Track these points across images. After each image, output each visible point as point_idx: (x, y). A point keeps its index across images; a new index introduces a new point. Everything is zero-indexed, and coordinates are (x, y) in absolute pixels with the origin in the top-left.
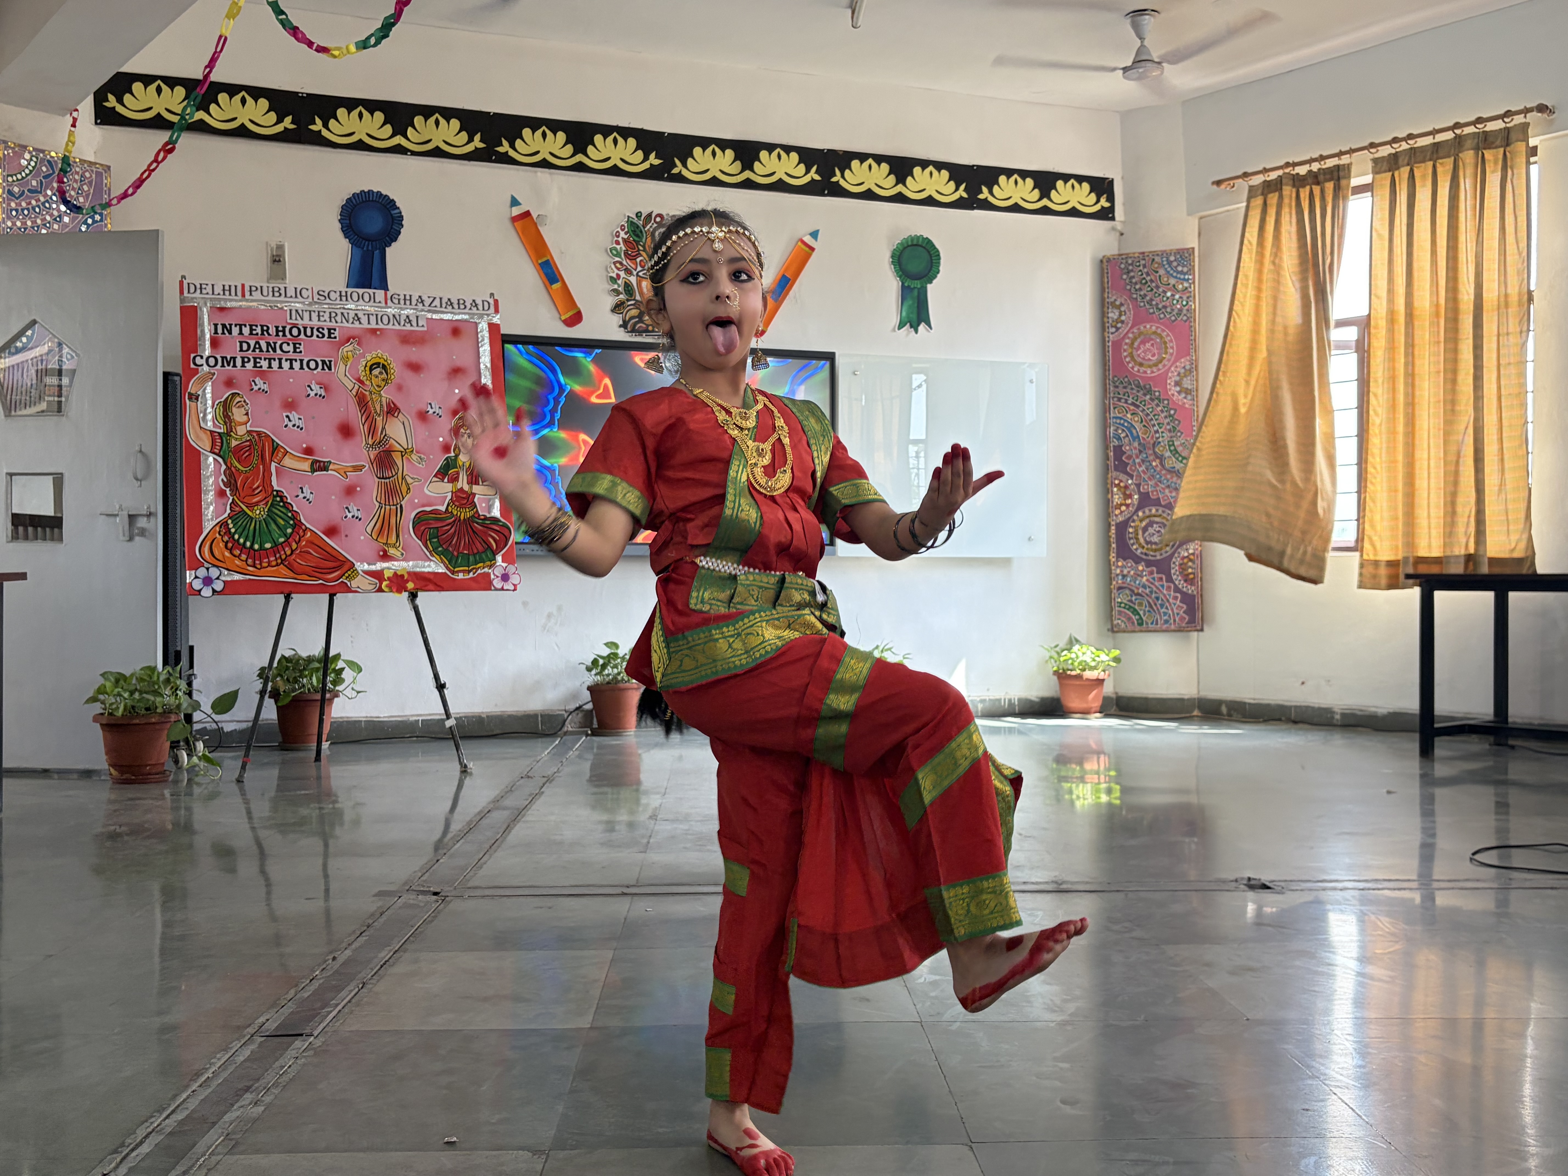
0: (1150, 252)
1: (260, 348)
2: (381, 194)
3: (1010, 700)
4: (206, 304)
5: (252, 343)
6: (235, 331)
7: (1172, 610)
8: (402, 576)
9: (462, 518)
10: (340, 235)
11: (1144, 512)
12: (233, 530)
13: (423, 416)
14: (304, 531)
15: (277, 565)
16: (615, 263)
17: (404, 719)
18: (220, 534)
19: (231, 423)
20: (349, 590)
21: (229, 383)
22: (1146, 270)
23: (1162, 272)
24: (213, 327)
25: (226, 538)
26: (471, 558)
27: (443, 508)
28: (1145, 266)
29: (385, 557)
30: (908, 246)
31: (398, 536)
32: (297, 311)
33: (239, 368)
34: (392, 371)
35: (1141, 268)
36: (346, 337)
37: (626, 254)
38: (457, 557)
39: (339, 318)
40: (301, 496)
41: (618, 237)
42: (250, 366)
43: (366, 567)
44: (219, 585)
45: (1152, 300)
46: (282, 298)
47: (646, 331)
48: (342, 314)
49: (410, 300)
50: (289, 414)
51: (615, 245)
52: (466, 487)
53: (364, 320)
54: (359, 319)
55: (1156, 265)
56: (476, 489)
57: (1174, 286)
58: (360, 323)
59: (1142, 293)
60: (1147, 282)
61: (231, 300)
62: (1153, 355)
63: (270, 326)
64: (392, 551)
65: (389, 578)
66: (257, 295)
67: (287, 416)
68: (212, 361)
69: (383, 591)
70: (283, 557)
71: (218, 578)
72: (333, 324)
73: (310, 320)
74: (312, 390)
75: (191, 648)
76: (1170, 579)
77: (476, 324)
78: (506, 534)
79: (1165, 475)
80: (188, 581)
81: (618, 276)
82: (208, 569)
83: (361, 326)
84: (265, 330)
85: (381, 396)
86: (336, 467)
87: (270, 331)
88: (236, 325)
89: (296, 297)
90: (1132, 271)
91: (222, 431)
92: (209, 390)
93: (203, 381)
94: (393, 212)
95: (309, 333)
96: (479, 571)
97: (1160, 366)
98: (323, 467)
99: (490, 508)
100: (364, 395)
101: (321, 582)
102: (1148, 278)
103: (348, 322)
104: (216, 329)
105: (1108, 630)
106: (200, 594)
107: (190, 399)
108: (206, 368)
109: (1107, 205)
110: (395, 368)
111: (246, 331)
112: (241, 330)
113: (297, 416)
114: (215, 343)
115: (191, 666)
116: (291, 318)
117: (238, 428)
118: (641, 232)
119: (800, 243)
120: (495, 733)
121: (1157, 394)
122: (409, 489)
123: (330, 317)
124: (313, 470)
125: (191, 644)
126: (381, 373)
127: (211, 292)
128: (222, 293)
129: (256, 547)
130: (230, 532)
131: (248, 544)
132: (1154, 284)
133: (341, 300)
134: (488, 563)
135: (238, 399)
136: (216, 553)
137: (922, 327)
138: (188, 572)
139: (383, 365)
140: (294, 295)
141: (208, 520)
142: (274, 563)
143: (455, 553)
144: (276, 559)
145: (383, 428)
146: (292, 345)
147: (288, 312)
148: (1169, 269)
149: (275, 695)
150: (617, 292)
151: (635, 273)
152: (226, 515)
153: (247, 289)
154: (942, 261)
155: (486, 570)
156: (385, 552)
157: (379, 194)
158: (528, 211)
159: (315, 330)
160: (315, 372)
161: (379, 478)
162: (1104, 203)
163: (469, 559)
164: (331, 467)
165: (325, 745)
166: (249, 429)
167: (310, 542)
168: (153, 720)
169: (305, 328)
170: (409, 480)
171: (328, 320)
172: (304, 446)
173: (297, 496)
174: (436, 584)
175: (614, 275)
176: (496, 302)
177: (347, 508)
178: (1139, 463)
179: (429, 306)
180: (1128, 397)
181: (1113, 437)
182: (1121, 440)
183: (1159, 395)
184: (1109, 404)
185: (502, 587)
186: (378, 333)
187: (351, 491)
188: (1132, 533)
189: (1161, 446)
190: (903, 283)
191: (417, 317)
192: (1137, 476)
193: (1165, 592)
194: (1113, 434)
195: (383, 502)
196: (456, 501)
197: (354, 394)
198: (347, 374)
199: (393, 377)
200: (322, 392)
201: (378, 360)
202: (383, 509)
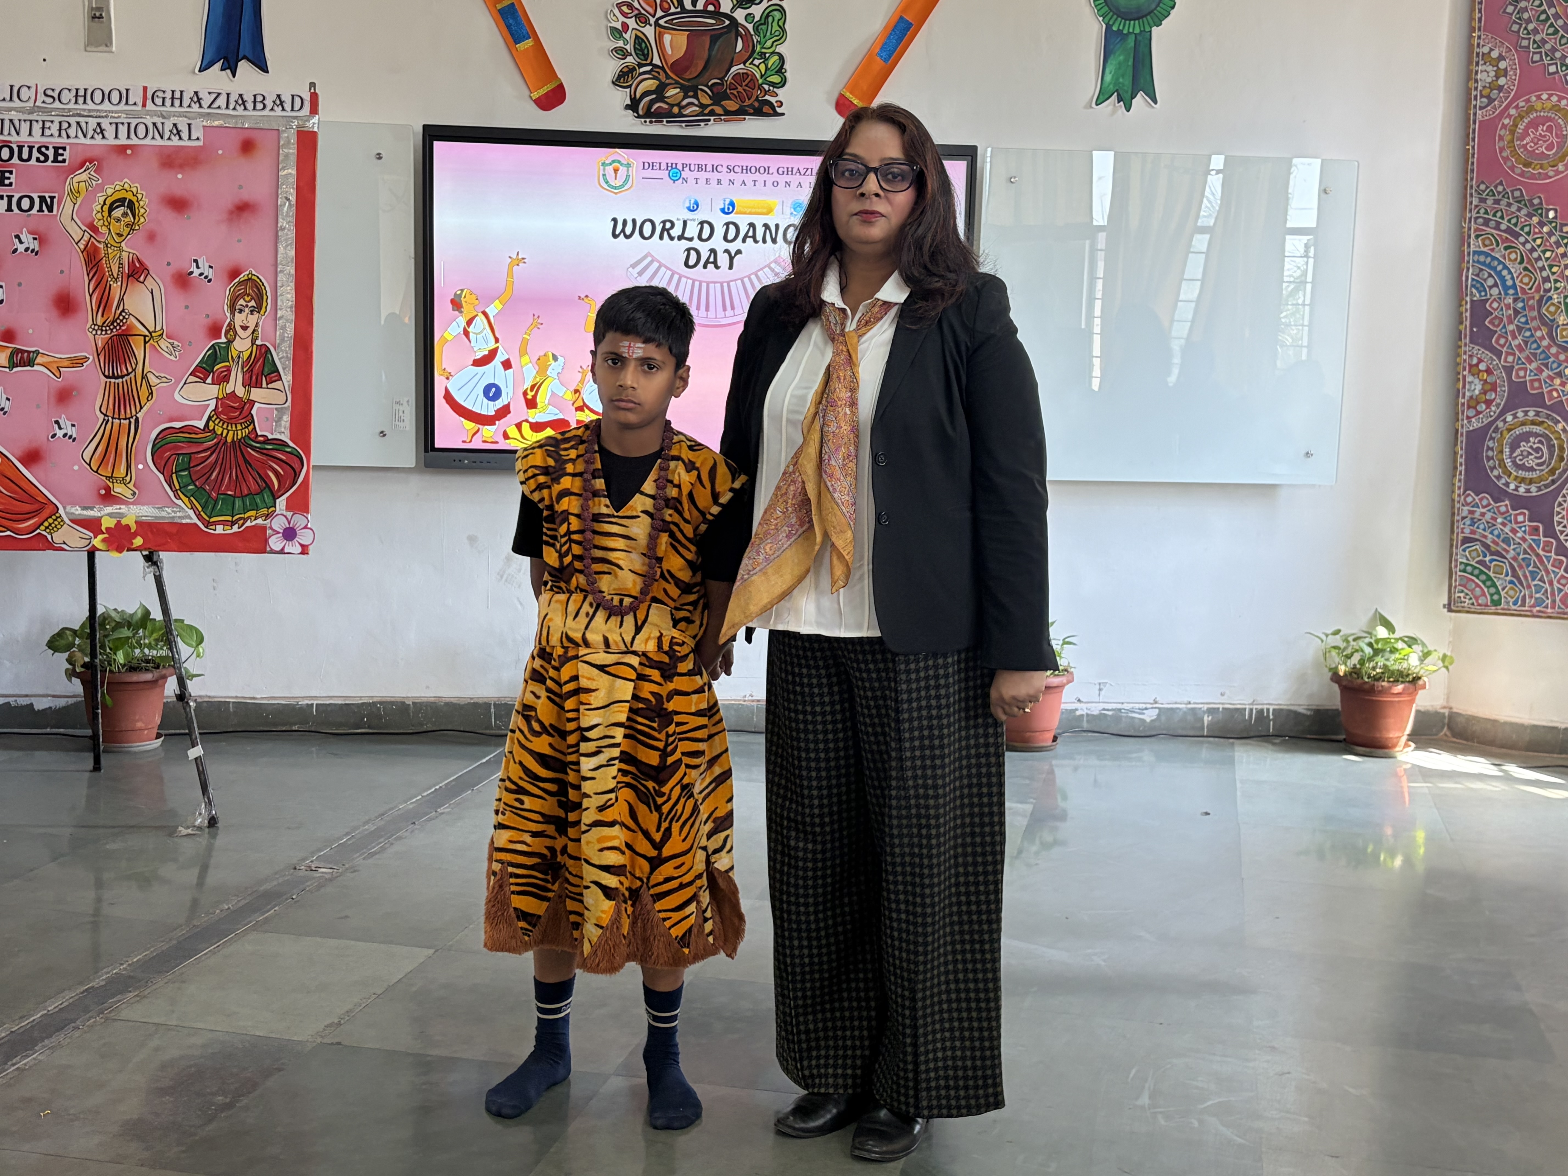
3: (1260, 712)
7: (1551, 583)
8: (131, 527)
9: (229, 439)
11: (1515, 416)
13: (182, 279)
16: (621, 6)
26: (239, 503)
27: (201, 424)
29: (108, 497)
31: (128, 466)
32: (11, 121)
34: (142, 211)
38: (216, 501)
39: (72, 131)
43: (76, 512)
45: (1554, 50)
47: (669, 115)
48: (78, 123)
49: (181, 99)
52: (241, 392)
53: (110, 132)
54: (102, 132)
56: (255, 394)
58: (104, 137)
59: (1538, 38)
60: (1548, 18)
62: (1550, 147)
64: (117, 489)
65: (108, 529)
72: (63, 141)
73: (30, 135)
74: (21, 242)
76: (1550, 532)
77: (279, 134)
78: (296, 466)
81: (625, 26)
83: (105, 142)
85: (121, 250)
86: (45, 360)
95: (26, 156)
96: (249, 523)
97: (1560, 167)
98: (26, 359)
99: (273, 425)
100: (96, 249)
101: (8, 533)
103: (85, 136)
110: (145, 205)
122: (152, 393)
123: (59, 130)
124: (12, 365)
126: (125, 214)
133: (77, 102)
134: (264, 511)
137: (1138, 101)
139: (130, 201)
143: (214, 494)
145: (121, 300)
150: (623, 53)
151: (652, 21)
155: (260, 521)
156: (108, 489)
159: (35, 151)
160: (28, 214)
161: (108, 377)
163: (234, 503)
164: (38, 360)
169: (21, 148)
170: (153, 380)
171: (56, 134)
174: (183, 541)
175: (619, 26)
176: (314, 97)
177: (57, 422)
178: (1513, 332)
179: (209, 107)
180: (1502, 217)
181: (1473, 286)
182: (1485, 290)
183: (1555, 217)
184: (1470, 229)
185: (283, 549)
186: (129, 152)
187: (64, 396)
188: (1492, 449)
189: (1553, 304)
190: (1109, 27)
191: (189, 125)
192: (1508, 354)
193: (1541, 552)
194: (1473, 279)
195: (110, 413)
196: (222, 413)
197: (82, 247)
198: (75, 217)
199: (142, 220)
200: (35, 245)
201: (122, 195)
202: (109, 425)
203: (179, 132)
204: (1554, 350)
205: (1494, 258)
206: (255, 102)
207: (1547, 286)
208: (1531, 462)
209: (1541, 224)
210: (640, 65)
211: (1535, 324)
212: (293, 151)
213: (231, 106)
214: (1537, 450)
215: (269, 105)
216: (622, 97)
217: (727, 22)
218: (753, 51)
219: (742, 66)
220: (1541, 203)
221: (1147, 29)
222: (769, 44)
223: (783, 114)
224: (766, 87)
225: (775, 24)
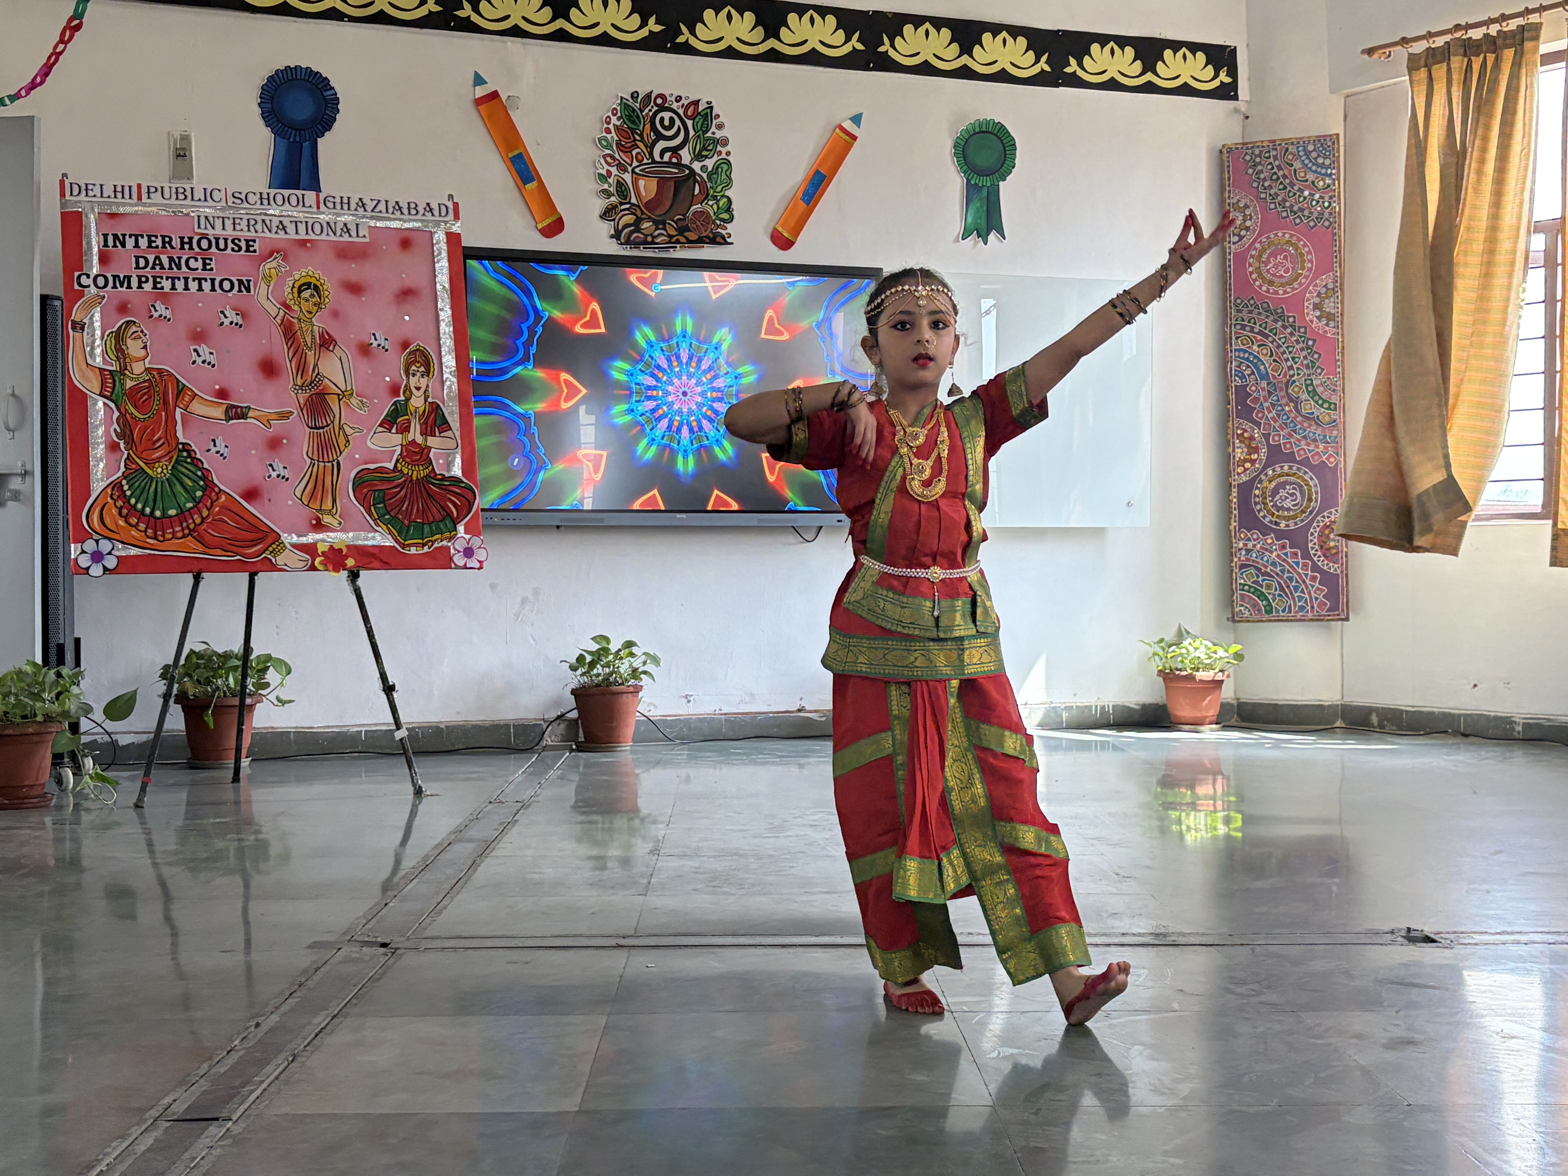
0: (1283, 140)
1: (161, 264)
2: (312, 71)
3: (1103, 707)
4: (93, 210)
5: (151, 258)
6: (130, 243)
7: (1309, 593)
8: (340, 550)
9: (414, 478)
10: (261, 123)
11: (1274, 470)
12: (128, 493)
13: (365, 350)
14: (217, 494)
15: (184, 537)
16: (604, 157)
17: (344, 730)
18: (112, 498)
19: (125, 359)
20: (274, 568)
21: (123, 308)
22: (1277, 163)
23: (1297, 165)
24: (102, 238)
25: (120, 503)
26: (426, 529)
27: (391, 466)
28: (1275, 157)
29: (319, 526)
30: (976, 133)
31: (334, 501)
32: (206, 217)
33: (135, 289)
34: (326, 293)
35: (1272, 160)
36: (268, 251)
37: (619, 144)
38: (409, 527)
39: (259, 227)
40: (214, 450)
41: (609, 123)
42: (148, 287)
43: (295, 539)
44: (111, 562)
45: (1284, 201)
46: (188, 202)
47: (645, 242)
48: (263, 221)
49: (349, 203)
50: (197, 347)
51: (604, 134)
52: (419, 439)
53: (291, 228)
54: (284, 228)
55: (1290, 157)
56: (432, 441)
57: (1313, 182)
58: (286, 233)
59: (1272, 192)
60: (1278, 178)
61: (125, 204)
62: (1286, 271)
63: (173, 237)
64: (326, 519)
65: (323, 553)
66: (156, 198)
67: (195, 350)
68: (101, 281)
69: (316, 569)
70: (192, 526)
71: (110, 553)
72: (252, 234)
73: (224, 229)
74: (226, 317)
75: (77, 641)
76: (1306, 555)
77: (431, 234)
78: (470, 498)
79: (1301, 423)
80: (72, 557)
81: (609, 173)
82: (97, 541)
83: (287, 236)
84: (167, 241)
85: (313, 325)
86: (256, 413)
87: (173, 243)
88: (130, 236)
89: (205, 200)
90: (1260, 163)
91: (114, 368)
92: (97, 317)
93: (91, 306)
94: (325, 94)
95: (222, 246)
96: (436, 545)
97: (1295, 285)
98: (239, 413)
99: (449, 465)
100: (292, 324)
101: (238, 557)
102: (1280, 173)
103: (270, 231)
104: (106, 241)
105: (1228, 619)
106: (88, 574)
107: (74, 328)
108: (93, 290)
109: (1228, 80)
110: (330, 288)
111: (143, 242)
112: (137, 241)
113: (207, 350)
114: (104, 259)
115: (78, 663)
116: (199, 227)
117: (134, 365)
118: (638, 117)
119: (837, 130)
120: (456, 747)
121: (1291, 320)
122: (348, 441)
123: (248, 226)
124: (229, 418)
125: (76, 636)
126: (312, 296)
127: (99, 195)
128: (113, 195)
129: (158, 513)
130: (125, 496)
131: (148, 510)
132: (1287, 181)
133: (262, 204)
134: (447, 535)
135: (134, 329)
136: (108, 521)
137: (993, 237)
138: (72, 545)
139: (315, 285)
140: (203, 199)
141: (98, 480)
142: (180, 534)
143: (406, 522)
144: (183, 530)
145: (315, 365)
146: (200, 261)
147: (196, 219)
148: (1307, 162)
149: (182, 699)
150: (607, 193)
151: (630, 169)
152: (120, 474)
153: (144, 190)
154: (1018, 153)
155: (445, 543)
156: (318, 520)
157: (309, 71)
158: (496, 92)
159: (229, 242)
160: (230, 294)
161: (311, 428)
162: (1224, 77)
163: (423, 528)
164: (251, 414)
165: (245, 762)
166: (147, 366)
167: (223, 508)
168: (31, 730)
169: (217, 240)
170: (348, 431)
171: (246, 229)
172: (217, 387)
173: (209, 450)
174: (382, 561)
175: (604, 172)
176: (456, 205)
177: (271, 465)
178: (1268, 408)
179: (372, 211)
180: (1255, 323)
181: (1236, 375)
182: (1245, 378)
183: (1294, 322)
184: (1231, 333)
185: (465, 565)
186: (309, 245)
187: (274, 444)
188: (1258, 496)
189: (1297, 386)
190: (968, 181)
191: (357, 225)
192: (1265, 424)
193: (1300, 571)
194: (1236, 370)
195: (315, 458)
196: (407, 456)
197: (279, 322)
198: (270, 296)
199: (327, 300)
200: (239, 320)
201: (308, 280)
202: (316, 467)
203: (348, 230)
204: (1299, 419)
205: (1250, 354)
206: (409, 208)
207: (1291, 372)
208: (1288, 504)
209: (1285, 327)
210: (621, 204)
211: (1284, 401)
212: (444, 247)
213: (391, 210)
214: (1292, 495)
215: (421, 211)
216: (607, 228)
217: (687, 172)
218: (708, 195)
219: (699, 206)
220: (1283, 312)
221: (996, 183)
222: (719, 189)
223: (732, 243)
224: (718, 222)
225: (723, 173)
